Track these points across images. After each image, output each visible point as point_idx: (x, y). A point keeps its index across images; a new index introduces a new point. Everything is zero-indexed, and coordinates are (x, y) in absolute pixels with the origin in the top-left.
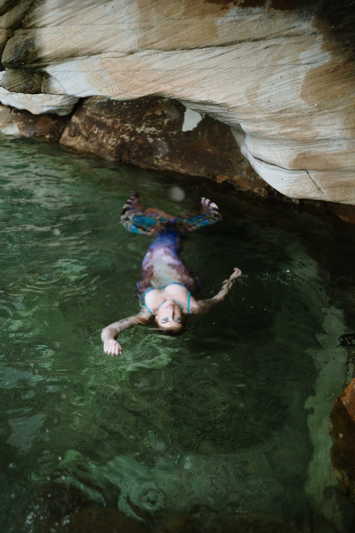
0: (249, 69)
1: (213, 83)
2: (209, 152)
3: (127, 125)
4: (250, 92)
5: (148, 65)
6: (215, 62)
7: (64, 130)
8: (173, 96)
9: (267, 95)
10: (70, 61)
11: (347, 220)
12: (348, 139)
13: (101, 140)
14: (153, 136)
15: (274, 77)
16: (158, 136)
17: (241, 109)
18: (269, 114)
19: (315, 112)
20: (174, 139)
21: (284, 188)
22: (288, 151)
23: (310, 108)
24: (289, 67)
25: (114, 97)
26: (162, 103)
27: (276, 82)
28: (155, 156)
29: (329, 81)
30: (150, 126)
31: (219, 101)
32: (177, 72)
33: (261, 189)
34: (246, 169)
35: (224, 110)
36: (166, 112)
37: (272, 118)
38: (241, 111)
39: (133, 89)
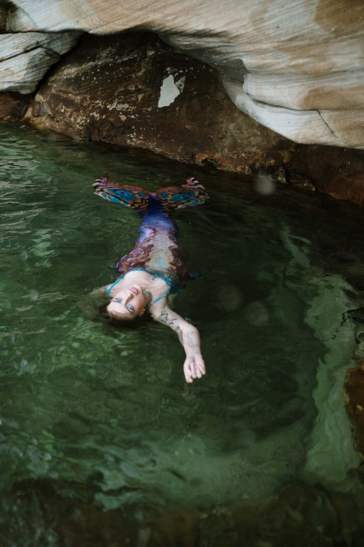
1: (212, 8)
2: (188, 128)
3: (97, 102)
4: (256, 17)
7: (26, 110)
8: (164, 27)
9: (276, 19)
11: (338, 197)
13: (68, 118)
14: (126, 113)
16: (131, 113)
17: (245, 38)
19: (331, 39)
20: (149, 116)
21: (292, 133)
22: (297, 88)
26: (136, 78)
28: (128, 135)
30: (123, 103)
31: (219, 29)
33: (245, 167)
34: (228, 146)
35: (224, 42)
36: (140, 87)
37: (281, 47)
38: (245, 41)
39: (117, 20)
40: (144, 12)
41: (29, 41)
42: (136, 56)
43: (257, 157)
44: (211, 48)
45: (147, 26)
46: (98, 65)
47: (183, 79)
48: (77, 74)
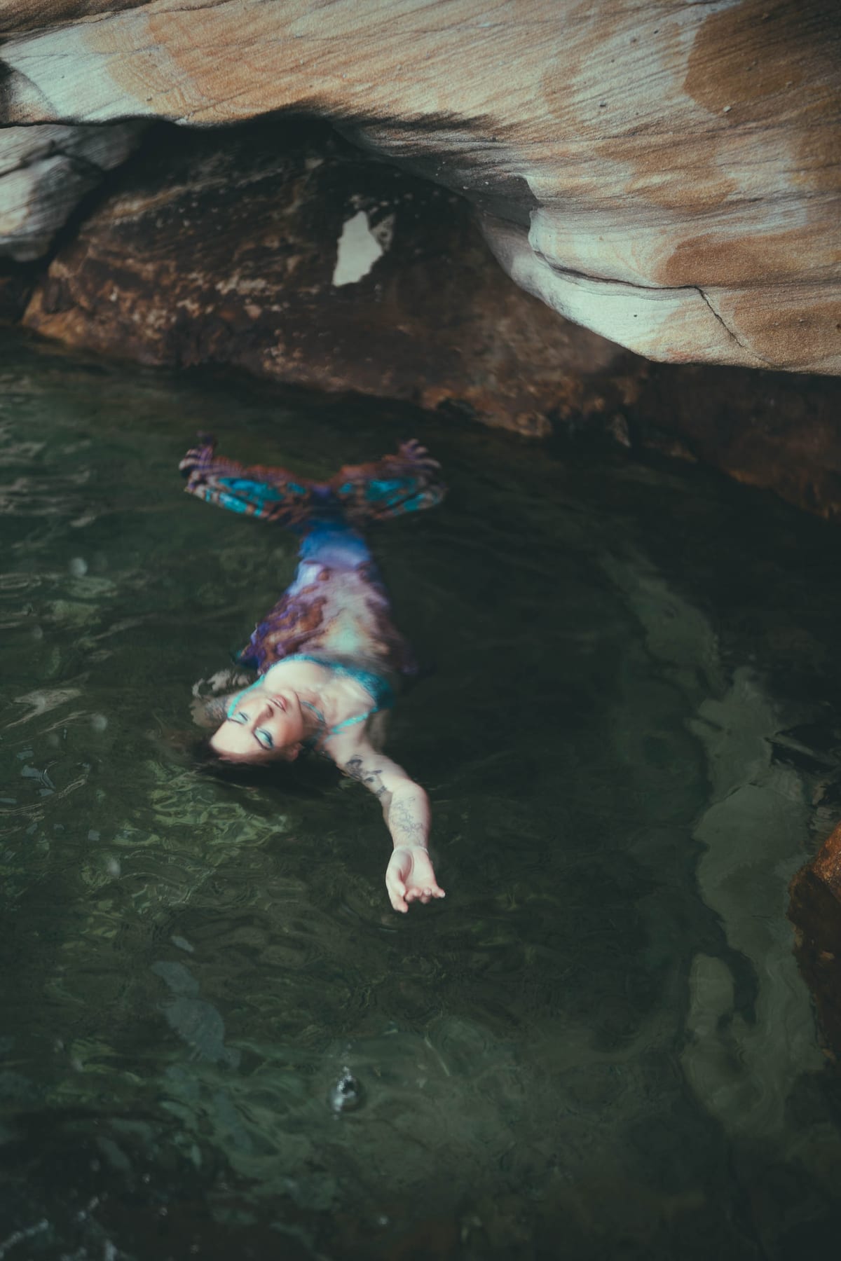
0: (548, 24)
1: (453, 66)
2: (402, 332)
3: (194, 275)
4: (553, 83)
5: (280, 26)
6: (457, 11)
7: (28, 300)
8: (346, 109)
9: (597, 87)
10: (63, 27)
12: (809, 195)
13: (127, 315)
14: (261, 301)
15: (615, 41)
16: (272, 300)
17: (530, 130)
18: (604, 138)
19: (724, 129)
20: (312, 307)
21: (642, 339)
22: (652, 238)
23: (711, 120)
24: (653, 12)
25: (186, 117)
26: (281, 219)
27: (619, 55)
28: (266, 351)
29: (758, 46)
30: (253, 277)
31: (471, 111)
32: (356, 40)
33: (536, 415)
34: (496, 369)
35: (482, 139)
36: (291, 240)
37: (613, 149)
38: (530, 137)
39: (240, 94)
40: (301, 76)
41: (33, 141)
42: (280, 170)
43: (562, 394)
44: (453, 153)
45: (308, 107)
46: (195, 193)
47: (390, 219)
48: (146, 213)
